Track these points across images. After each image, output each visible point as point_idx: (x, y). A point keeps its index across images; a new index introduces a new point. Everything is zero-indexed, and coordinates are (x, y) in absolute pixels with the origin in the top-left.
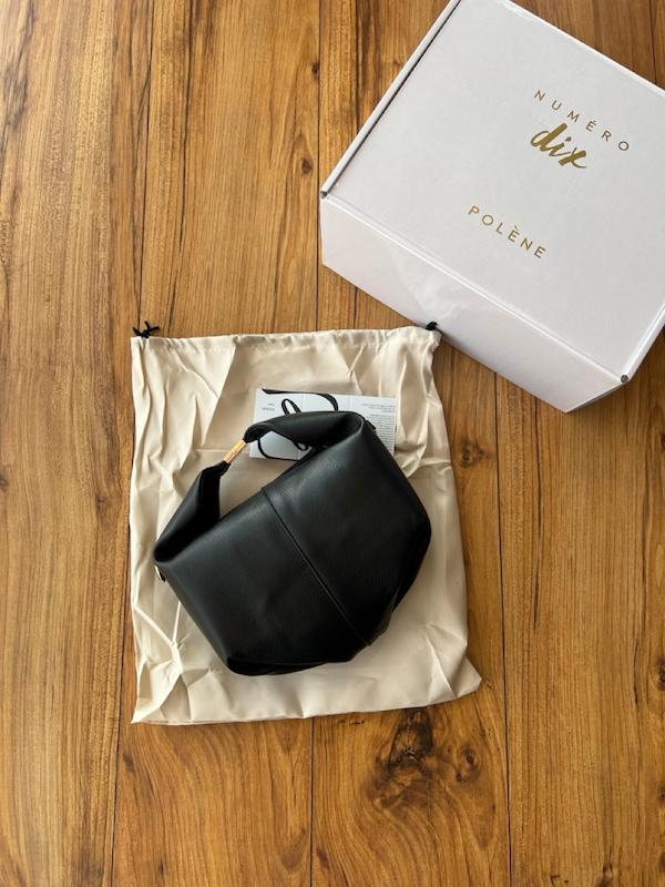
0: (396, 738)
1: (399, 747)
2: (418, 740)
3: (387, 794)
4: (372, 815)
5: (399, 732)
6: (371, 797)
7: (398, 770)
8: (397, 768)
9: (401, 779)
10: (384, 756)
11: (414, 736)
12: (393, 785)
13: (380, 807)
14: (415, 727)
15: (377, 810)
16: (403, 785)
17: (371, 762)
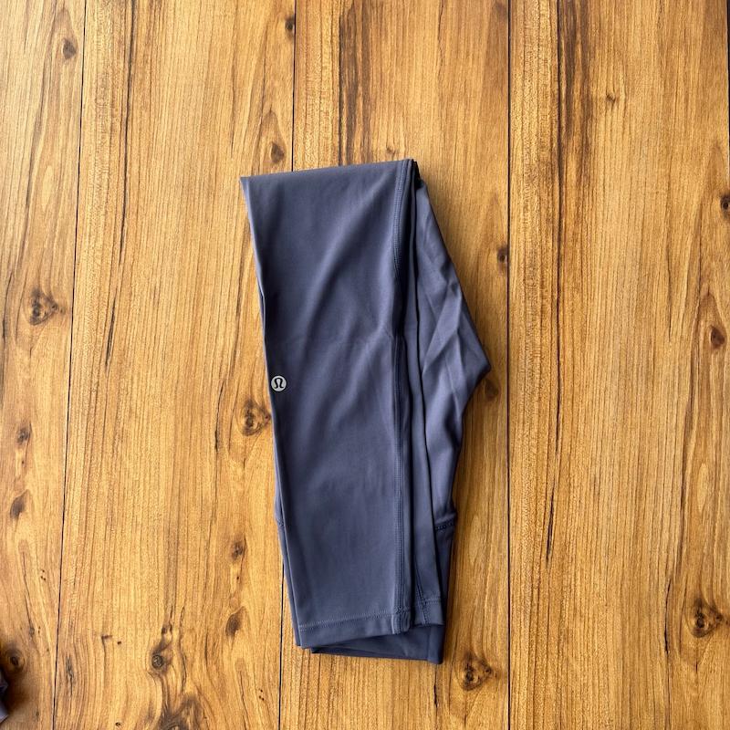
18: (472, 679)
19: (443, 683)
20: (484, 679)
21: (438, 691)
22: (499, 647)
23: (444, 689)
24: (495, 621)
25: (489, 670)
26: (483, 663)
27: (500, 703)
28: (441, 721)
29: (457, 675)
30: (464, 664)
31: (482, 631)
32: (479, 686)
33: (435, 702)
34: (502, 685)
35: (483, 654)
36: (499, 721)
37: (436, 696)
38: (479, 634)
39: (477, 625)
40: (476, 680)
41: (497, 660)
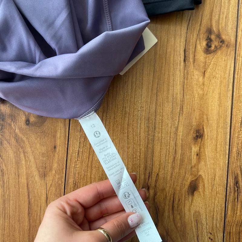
18: (210, 47)
19: (191, 48)
20: (219, 47)
21: (187, 53)
22: (230, 26)
23: (191, 52)
24: (228, 9)
25: (223, 41)
26: (219, 36)
27: (229, 64)
28: (188, 74)
29: (200, 43)
30: (205, 36)
31: (219, 15)
32: (215, 51)
33: (185, 61)
34: (230, 52)
35: (219, 31)
36: (227, 76)
37: (185, 57)
38: (217, 17)
39: (216, 10)
40: (213, 48)
41: (229, 35)
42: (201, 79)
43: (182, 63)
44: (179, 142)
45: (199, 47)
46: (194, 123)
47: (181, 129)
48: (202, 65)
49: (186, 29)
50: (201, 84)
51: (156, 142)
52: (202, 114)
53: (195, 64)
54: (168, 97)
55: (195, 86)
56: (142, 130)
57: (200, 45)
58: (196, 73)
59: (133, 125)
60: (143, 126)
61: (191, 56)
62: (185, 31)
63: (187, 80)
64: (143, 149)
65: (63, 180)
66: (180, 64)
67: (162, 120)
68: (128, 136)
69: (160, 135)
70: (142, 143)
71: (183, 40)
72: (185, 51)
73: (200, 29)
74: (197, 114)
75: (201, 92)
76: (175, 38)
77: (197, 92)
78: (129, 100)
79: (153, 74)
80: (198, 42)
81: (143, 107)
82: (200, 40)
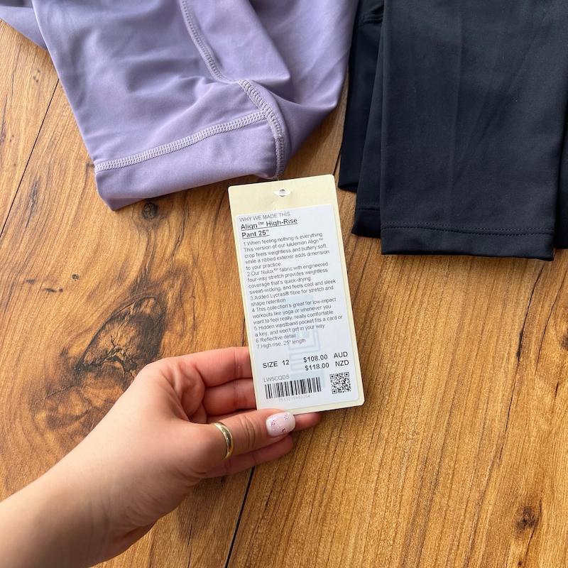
0: (103, 328)
1: (104, 343)
2: (137, 341)
3: (61, 409)
4: (27, 434)
5: (111, 320)
6: (35, 406)
7: (89, 378)
8: (90, 375)
9: (90, 392)
10: (75, 351)
11: (132, 334)
12: (74, 398)
13: (42, 425)
14: (138, 319)
15: (37, 428)
16: (90, 402)
17: (53, 353)
42: (548, 399)
43: (513, 359)
44: (484, 526)
45: (552, 332)
46: (522, 491)
47: (491, 497)
48: (554, 370)
49: (529, 291)
50: (547, 408)
51: (434, 515)
52: (542, 474)
53: (539, 365)
54: (473, 424)
55: (533, 412)
56: (409, 483)
57: (556, 329)
58: (539, 384)
59: (391, 468)
60: (411, 474)
61: (534, 348)
62: (528, 295)
63: (518, 395)
64: (403, 525)
65: (226, 553)
66: (508, 359)
67: (454, 469)
68: (376, 489)
69: (444, 501)
70: (403, 511)
71: (521, 312)
72: (521, 334)
73: (558, 296)
74: (530, 472)
75: (545, 427)
76: (505, 305)
77: (538, 424)
78: (391, 413)
79: (450, 369)
80: (551, 322)
81: (418, 434)
82: (555, 319)
